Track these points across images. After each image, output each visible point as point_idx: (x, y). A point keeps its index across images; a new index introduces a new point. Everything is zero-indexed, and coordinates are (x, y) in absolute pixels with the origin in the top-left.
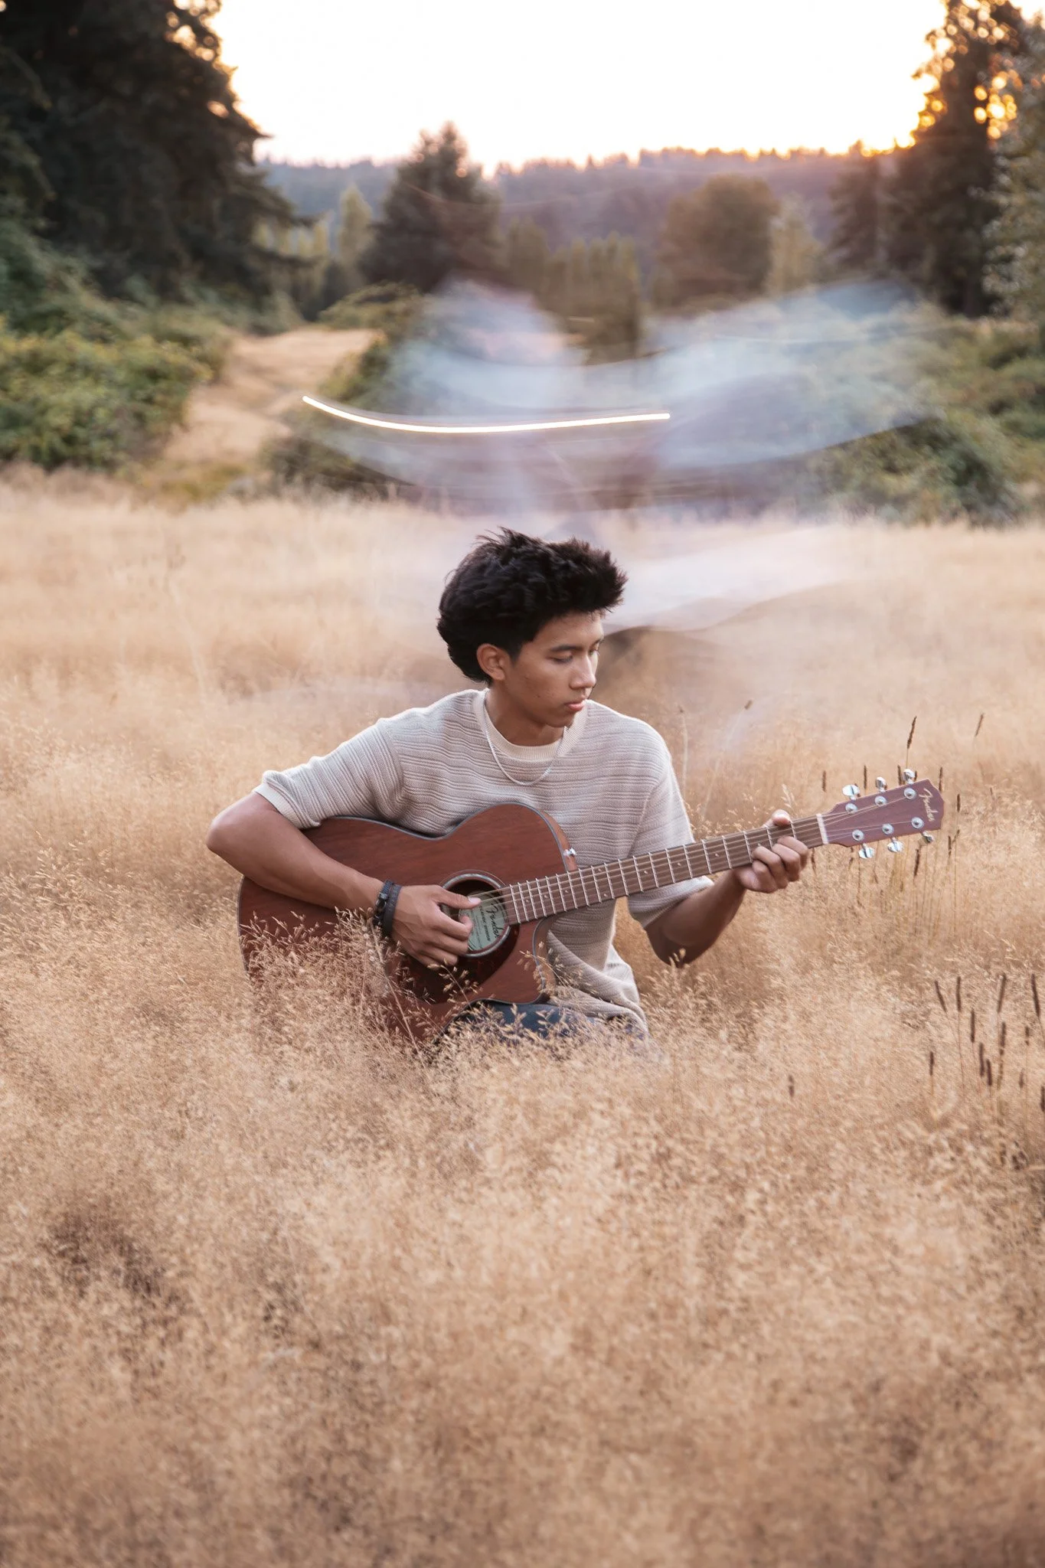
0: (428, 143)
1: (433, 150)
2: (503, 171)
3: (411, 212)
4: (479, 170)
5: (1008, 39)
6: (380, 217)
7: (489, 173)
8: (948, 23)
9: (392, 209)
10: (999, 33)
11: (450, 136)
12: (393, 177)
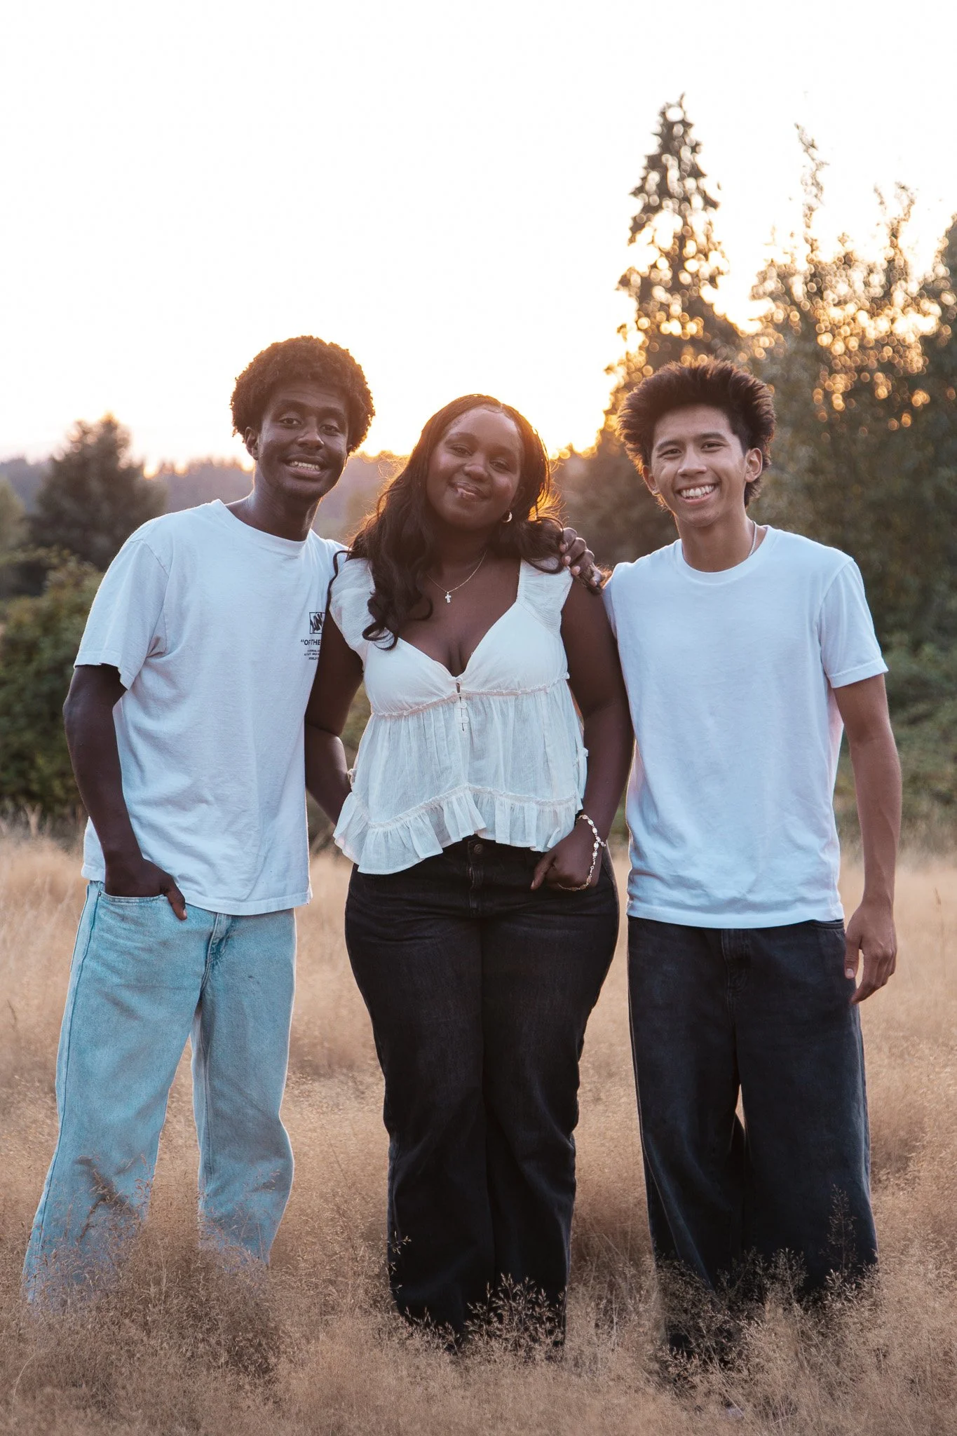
0: (85, 432)
1: (91, 440)
2: (166, 470)
3: (67, 504)
4: (141, 467)
5: (701, 333)
6: (35, 510)
7: (150, 471)
8: (639, 317)
9: (47, 501)
10: (694, 328)
11: (110, 426)
12: (48, 470)
